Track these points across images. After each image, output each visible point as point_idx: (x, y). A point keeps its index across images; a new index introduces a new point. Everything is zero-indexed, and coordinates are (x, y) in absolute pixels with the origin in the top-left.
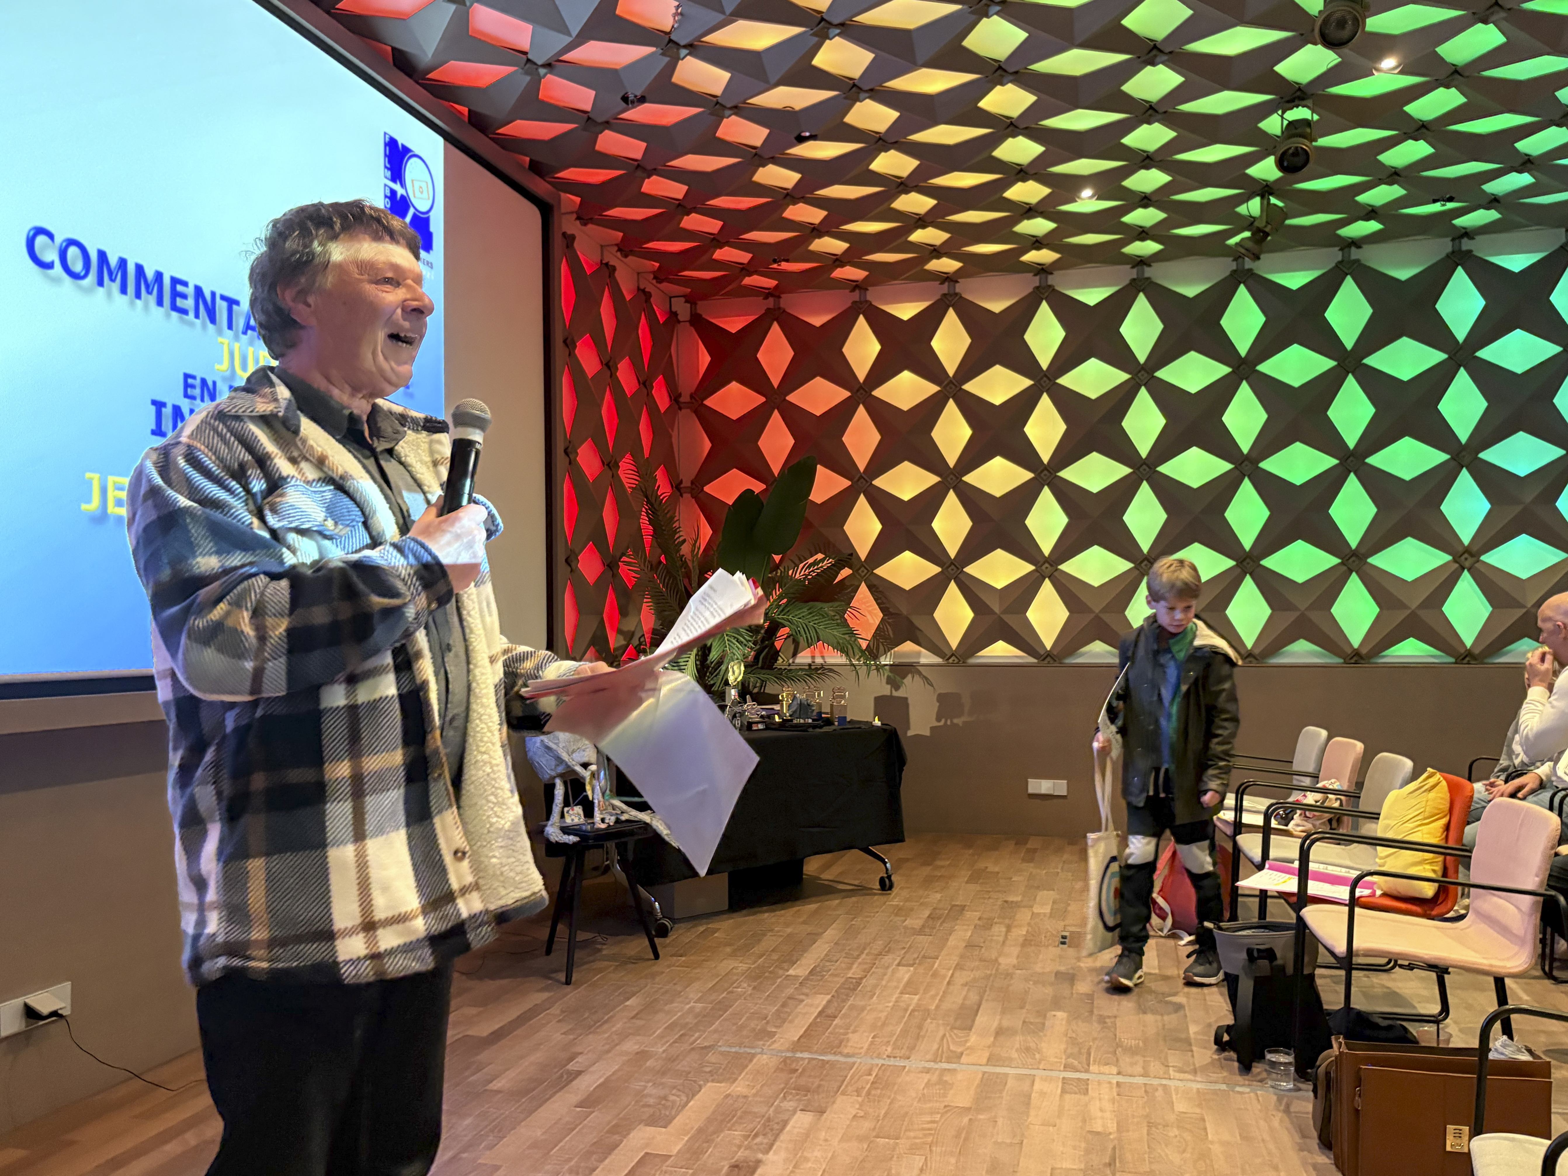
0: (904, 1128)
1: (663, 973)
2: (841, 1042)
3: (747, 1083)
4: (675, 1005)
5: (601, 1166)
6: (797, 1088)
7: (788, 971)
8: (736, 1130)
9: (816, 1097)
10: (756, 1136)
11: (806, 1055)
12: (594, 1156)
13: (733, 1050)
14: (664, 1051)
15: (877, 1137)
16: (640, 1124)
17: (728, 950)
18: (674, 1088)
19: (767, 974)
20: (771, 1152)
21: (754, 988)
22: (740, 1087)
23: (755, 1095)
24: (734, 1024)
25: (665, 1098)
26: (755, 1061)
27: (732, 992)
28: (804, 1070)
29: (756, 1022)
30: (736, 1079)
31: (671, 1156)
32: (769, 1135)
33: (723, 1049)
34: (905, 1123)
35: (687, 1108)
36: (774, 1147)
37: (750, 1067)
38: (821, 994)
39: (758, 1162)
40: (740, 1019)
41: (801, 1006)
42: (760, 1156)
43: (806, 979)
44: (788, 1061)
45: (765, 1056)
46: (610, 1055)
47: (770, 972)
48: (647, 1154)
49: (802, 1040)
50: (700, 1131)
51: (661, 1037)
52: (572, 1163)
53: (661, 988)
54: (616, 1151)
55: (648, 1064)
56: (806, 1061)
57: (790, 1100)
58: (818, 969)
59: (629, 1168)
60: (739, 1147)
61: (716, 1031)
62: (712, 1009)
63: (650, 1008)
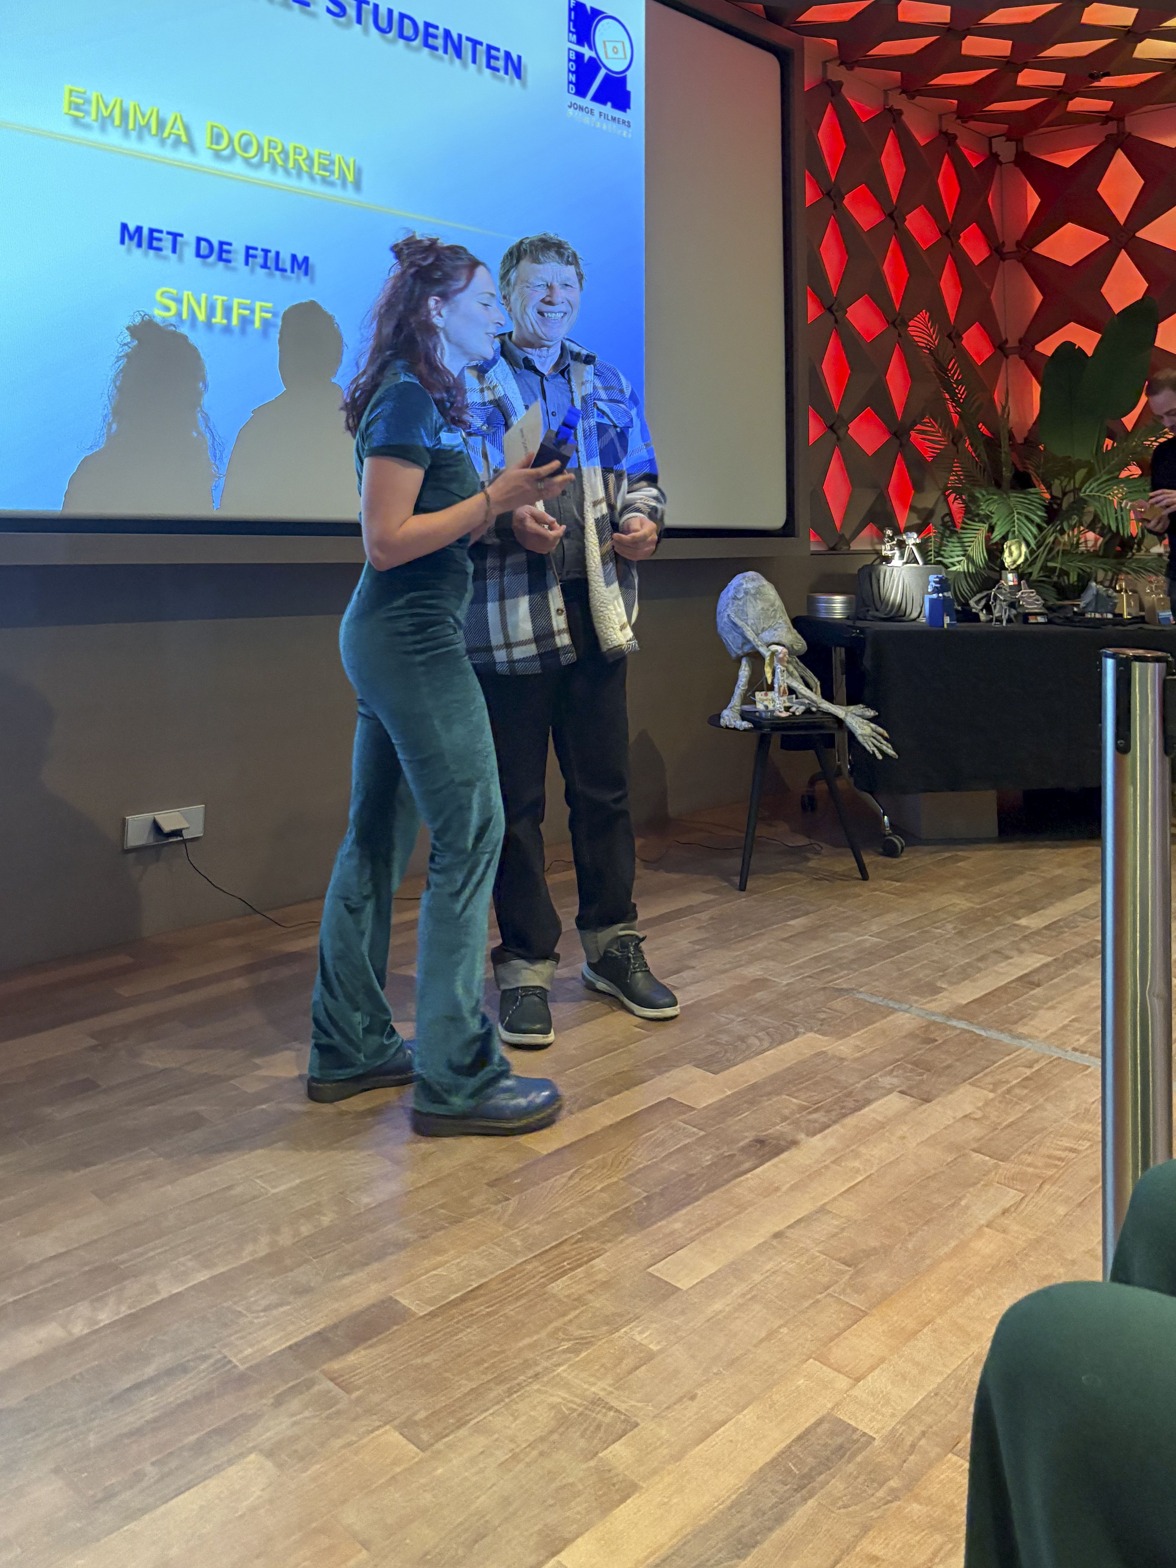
0: (1025, 1147)
1: (860, 895)
2: (1021, 1019)
3: (859, 1043)
4: (844, 934)
5: (606, 1101)
6: (916, 1064)
7: (1019, 918)
8: (796, 1098)
9: (933, 1080)
10: (816, 1110)
11: (962, 1025)
12: (610, 1087)
13: (873, 1000)
14: (788, 984)
15: (974, 1150)
16: (690, 1062)
17: (962, 883)
18: (763, 1029)
19: (988, 919)
20: (819, 1136)
21: (960, 933)
22: (844, 1046)
23: (856, 1060)
24: (899, 969)
25: (742, 1039)
26: (891, 1017)
27: (927, 932)
28: (945, 1042)
29: (928, 972)
30: (848, 1035)
31: (693, 1109)
32: (834, 1113)
33: (861, 996)
34: (1032, 1142)
35: (760, 1056)
36: (826, 1132)
37: (877, 1025)
38: (1043, 954)
39: (794, 1143)
40: (912, 965)
42: (802, 1136)
43: (1038, 933)
44: (932, 1028)
45: (908, 1015)
46: (723, 976)
48: (669, 1099)
49: (973, 1006)
50: (754, 1087)
51: (799, 967)
52: (579, 1089)
53: (844, 912)
54: (637, 1088)
55: (759, 995)
56: (958, 1032)
57: (897, 1076)
59: (637, 1111)
60: (785, 1119)
61: (869, 974)
62: (888, 946)
63: (811, 933)
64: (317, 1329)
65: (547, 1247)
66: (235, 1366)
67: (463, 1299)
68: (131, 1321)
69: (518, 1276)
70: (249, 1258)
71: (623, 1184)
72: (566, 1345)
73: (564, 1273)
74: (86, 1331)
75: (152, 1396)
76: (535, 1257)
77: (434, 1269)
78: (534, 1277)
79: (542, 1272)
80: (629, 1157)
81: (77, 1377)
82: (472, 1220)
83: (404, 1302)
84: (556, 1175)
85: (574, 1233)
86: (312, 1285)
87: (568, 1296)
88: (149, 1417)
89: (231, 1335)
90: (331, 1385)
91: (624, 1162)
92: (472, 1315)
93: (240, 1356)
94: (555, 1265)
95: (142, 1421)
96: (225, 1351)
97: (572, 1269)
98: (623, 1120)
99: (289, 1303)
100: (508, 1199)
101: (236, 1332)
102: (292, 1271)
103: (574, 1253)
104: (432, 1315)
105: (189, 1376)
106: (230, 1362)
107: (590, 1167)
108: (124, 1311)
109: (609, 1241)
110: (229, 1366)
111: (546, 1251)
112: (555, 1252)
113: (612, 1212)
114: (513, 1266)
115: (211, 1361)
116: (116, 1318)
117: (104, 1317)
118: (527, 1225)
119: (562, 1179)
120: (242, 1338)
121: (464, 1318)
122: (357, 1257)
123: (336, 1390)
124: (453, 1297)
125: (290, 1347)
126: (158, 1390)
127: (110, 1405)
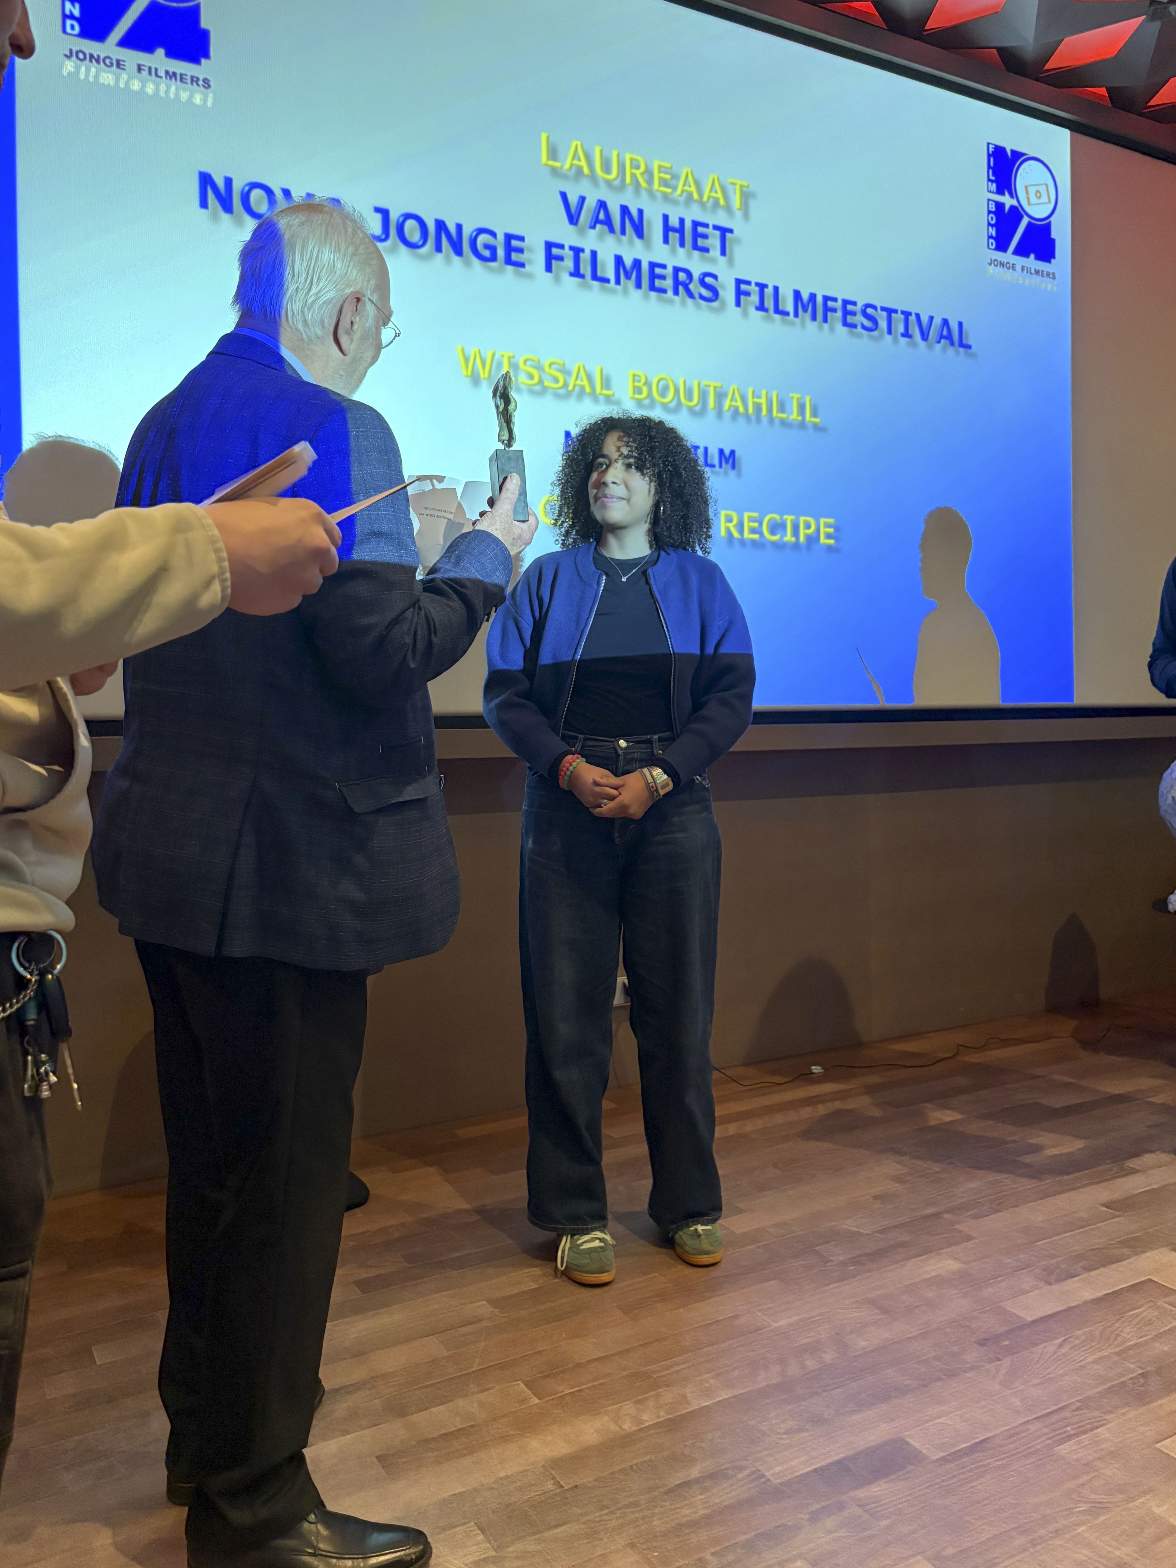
5: (1084, 1276)
12: (1085, 1262)
16: (1166, 1246)
48: (1150, 1280)
52: (1053, 1262)
54: (1114, 1266)
59: (1117, 1288)
64: (838, 1458)
65: (1048, 1411)
66: (769, 1480)
67: (973, 1449)
68: (673, 1425)
69: (1023, 1435)
70: (764, 1384)
71: (1116, 1358)
72: (1082, 1507)
73: (1069, 1438)
74: (634, 1429)
75: (701, 1494)
76: (1037, 1418)
77: (940, 1417)
78: (1039, 1437)
79: (1046, 1434)
80: (1117, 1332)
81: (635, 1467)
82: (967, 1375)
83: (916, 1445)
84: (1044, 1341)
85: (1072, 1400)
86: (826, 1416)
87: (1078, 1460)
88: (701, 1512)
89: (760, 1452)
90: (860, 1510)
91: (1113, 1336)
92: (984, 1466)
93: (772, 1471)
94: (1058, 1429)
95: (696, 1516)
96: (757, 1464)
97: (1076, 1435)
98: (1105, 1295)
99: (808, 1430)
100: (1000, 1360)
101: (765, 1449)
102: (804, 1400)
103: (1076, 1419)
104: (944, 1460)
105: (730, 1482)
106: (763, 1476)
107: (1078, 1338)
108: (663, 1416)
109: (1110, 1412)
110: (763, 1480)
111: (1047, 1415)
112: (1056, 1417)
113: (1110, 1384)
114: (1016, 1424)
115: (748, 1472)
116: (658, 1420)
117: (648, 1418)
118: (1022, 1387)
119: (1051, 1347)
120: (771, 1455)
121: (976, 1468)
122: (864, 1395)
123: (866, 1517)
124: (962, 1446)
125: (815, 1470)
126: (704, 1491)
127: (666, 1497)
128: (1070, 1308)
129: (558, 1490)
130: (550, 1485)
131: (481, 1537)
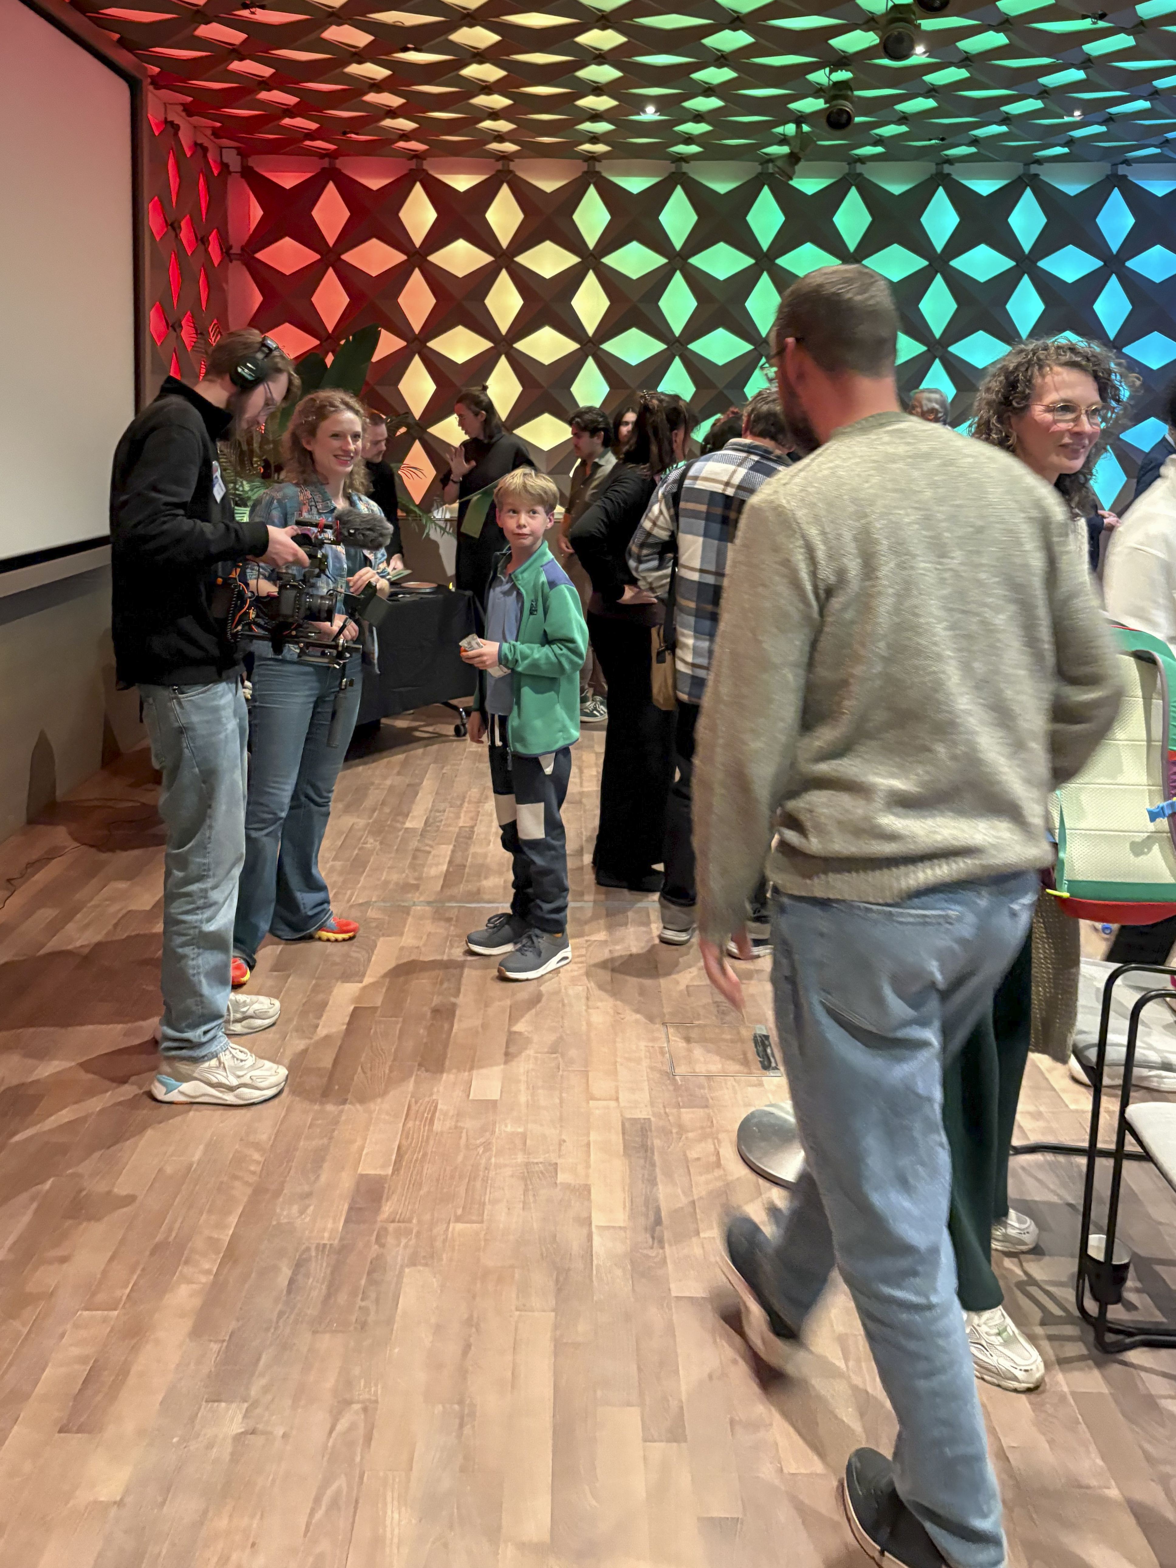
3: (414, 935)
5: (321, 1022)
7: (404, 824)
8: (423, 980)
10: (441, 983)
11: (454, 905)
12: (310, 1013)
13: (388, 904)
16: (336, 981)
19: (386, 829)
20: (461, 996)
21: (381, 844)
22: (408, 939)
23: (425, 945)
24: (378, 880)
25: (347, 954)
26: (411, 912)
27: (362, 848)
28: (458, 919)
29: (396, 875)
30: (403, 932)
31: (377, 1008)
32: (452, 980)
33: (379, 904)
35: (372, 962)
36: (462, 993)
37: (409, 919)
38: (443, 844)
39: (454, 1005)
40: (382, 874)
41: (431, 857)
42: (453, 1000)
43: (425, 830)
44: (441, 912)
45: (418, 908)
47: (389, 826)
48: (355, 1007)
49: (445, 891)
52: (294, 1021)
54: (327, 1008)
56: (456, 910)
58: (431, 820)
60: (432, 993)
61: (364, 887)
62: (352, 866)
64: (346, 1207)
65: (405, 1112)
66: (331, 1245)
67: (400, 1156)
68: (230, 1259)
69: (411, 1132)
70: (246, 1197)
71: (398, 1063)
72: (481, 1150)
73: (432, 1120)
74: (210, 1278)
75: (308, 1280)
76: (405, 1119)
77: (362, 1150)
78: (419, 1128)
79: (420, 1124)
80: (378, 1047)
82: (343, 1119)
83: (372, 1172)
84: (354, 1074)
86: (307, 1190)
87: (449, 1129)
88: (324, 1287)
89: (303, 1234)
90: (395, 1225)
91: (380, 1051)
92: (416, 1160)
93: (325, 1239)
94: (422, 1118)
95: (323, 1290)
96: (311, 1242)
97: (433, 1116)
99: (309, 1206)
100: (347, 1100)
101: (304, 1231)
102: (282, 1190)
103: (422, 1108)
104: (396, 1170)
105: (313, 1260)
106: (325, 1245)
107: (366, 1062)
108: (216, 1256)
109: (431, 1094)
110: (328, 1247)
111: (407, 1114)
112: (413, 1112)
113: (413, 1080)
114: (400, 1129)
115: (313, 1249)
116: (218, 1261)
117: (209, 1265)
118: (376, 1107)
119: (361, 1076)
120: (311, 1231)
121: (414, 1164)
122: (309, 1165)
123: (402, 1225)
124: (394, 1157)
125: (346, 1221)
126: (307, 1276)
127: (292, 1296)
128: (340, 1047)
129: (225, 1344)
130: (215, 1347)
131: (223, 1405)
